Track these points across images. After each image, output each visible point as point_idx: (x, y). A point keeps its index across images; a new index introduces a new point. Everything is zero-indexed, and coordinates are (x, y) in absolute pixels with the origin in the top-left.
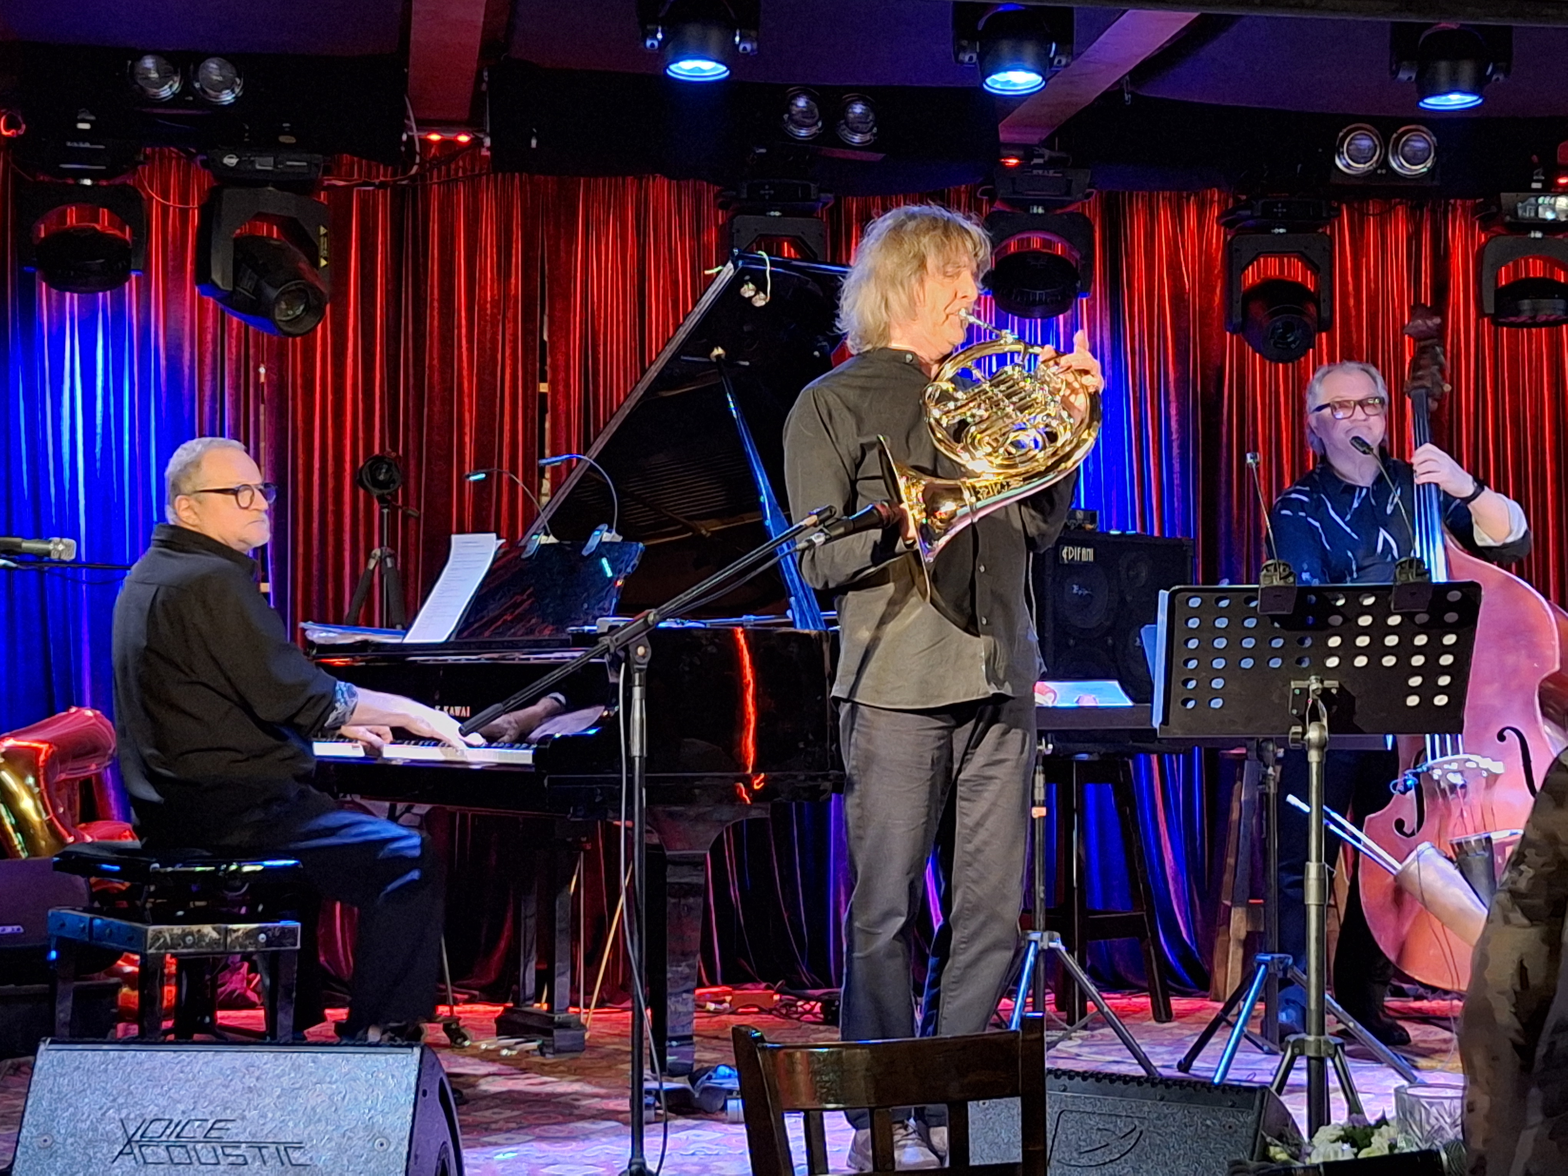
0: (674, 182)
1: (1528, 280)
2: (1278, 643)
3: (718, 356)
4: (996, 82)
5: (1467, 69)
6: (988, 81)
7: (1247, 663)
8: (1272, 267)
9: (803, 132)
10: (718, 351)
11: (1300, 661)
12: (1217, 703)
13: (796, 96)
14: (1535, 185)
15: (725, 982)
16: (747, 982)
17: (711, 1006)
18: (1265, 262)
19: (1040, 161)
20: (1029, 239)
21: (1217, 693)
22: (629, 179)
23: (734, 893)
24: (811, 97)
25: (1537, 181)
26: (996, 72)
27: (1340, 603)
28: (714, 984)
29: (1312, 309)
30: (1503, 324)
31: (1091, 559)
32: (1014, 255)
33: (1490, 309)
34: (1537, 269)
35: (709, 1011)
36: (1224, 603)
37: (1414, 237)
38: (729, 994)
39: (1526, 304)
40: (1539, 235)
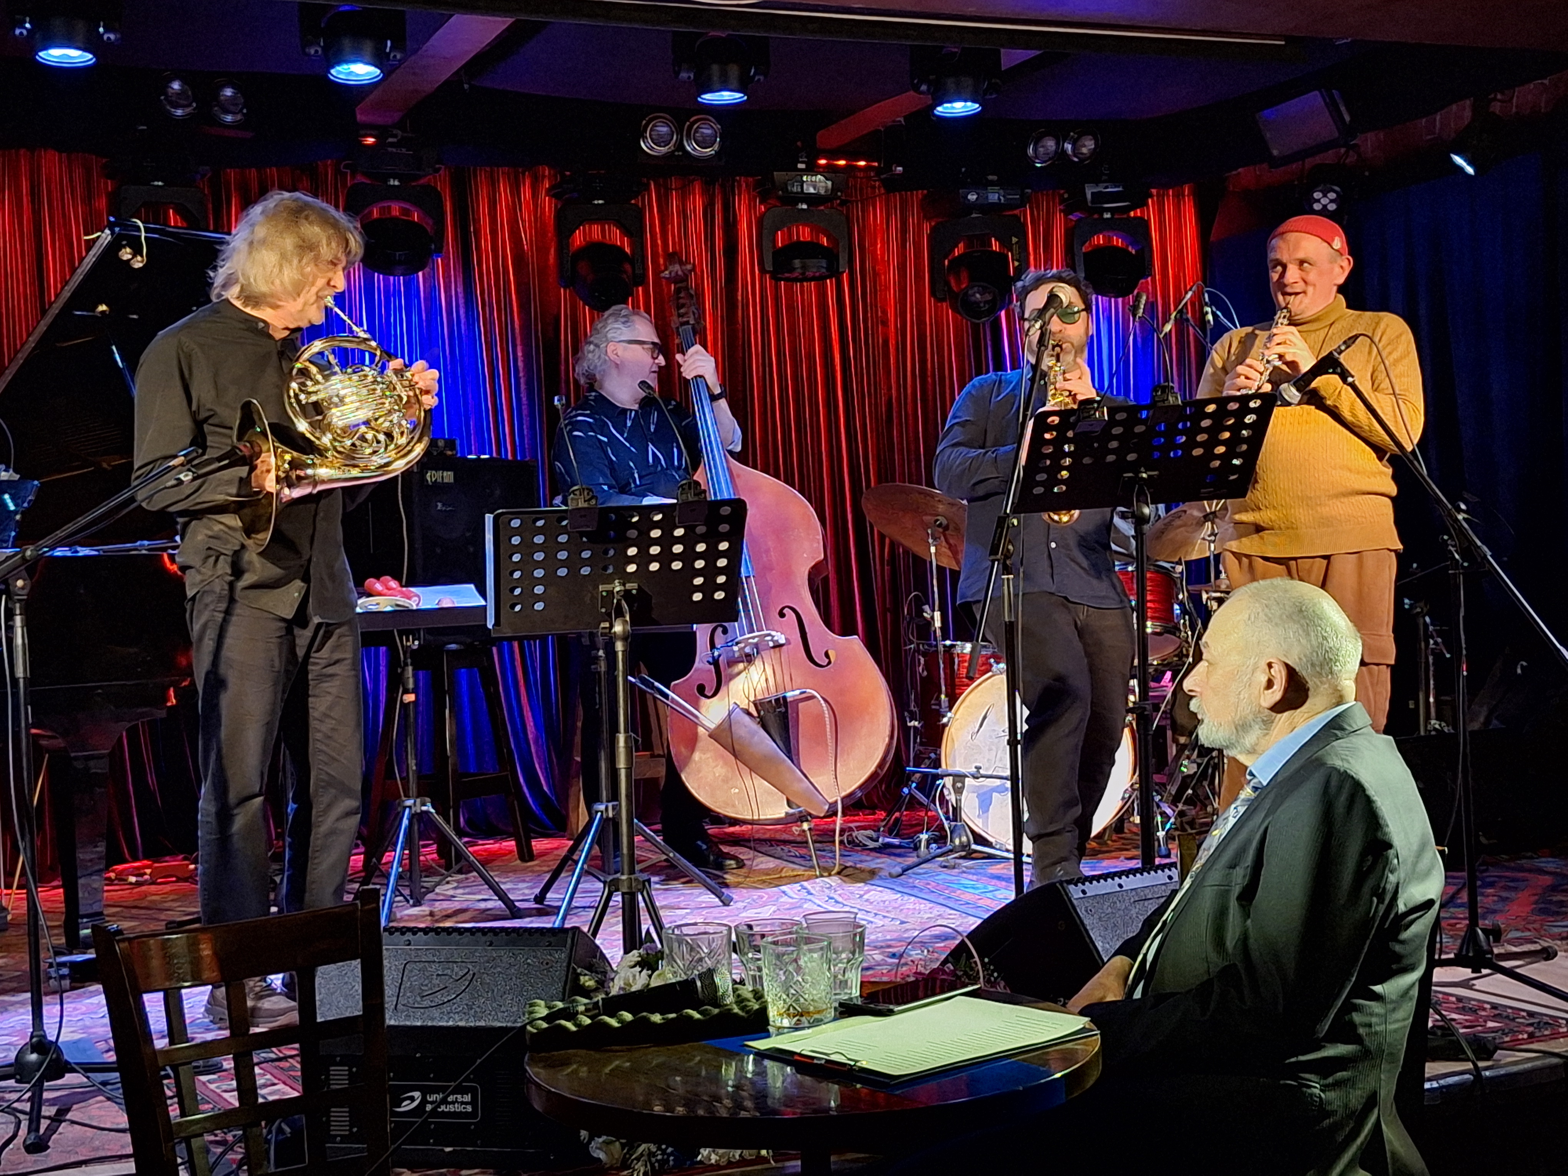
0: (64, 155)
1: (799, 242)
2: (586, 554)
3: (103, 312)
4: (340, 72)
5: (734, 71)
6: (333, 71)
7: (562, 572)
8: (596, 232)
9: (179, 112)
10: (103, 308)
11: (605, 568)
12: (539, 606)
13: (172, 80)
14: (801, 166)
15: (146, 857)
16: (166, 855)
17: (133, 879)
18: (590, 229)
19: (394, 140)
20: (389, 207)
21: (539, 598)
22: (22, 151)
23: (151, 780)
24: (184, 81)
25: (802, 162)
26: (339, 63)
27: (635, 519)
28: (136, 859)
29: (628, 267)
30: (782, 279)
31: (452, 480)
32: (377, 220)
33: (769, 267)
34: (804, 234)
35: (131, 884)
36: (540, 523)
37: (709, 208)
38: (148, 867)
39: (797, 263)
40: (805, 206)
